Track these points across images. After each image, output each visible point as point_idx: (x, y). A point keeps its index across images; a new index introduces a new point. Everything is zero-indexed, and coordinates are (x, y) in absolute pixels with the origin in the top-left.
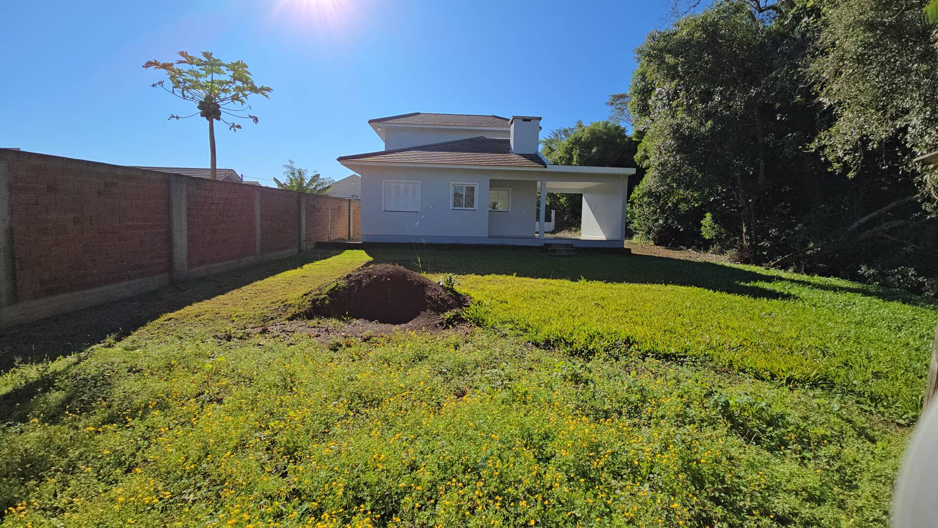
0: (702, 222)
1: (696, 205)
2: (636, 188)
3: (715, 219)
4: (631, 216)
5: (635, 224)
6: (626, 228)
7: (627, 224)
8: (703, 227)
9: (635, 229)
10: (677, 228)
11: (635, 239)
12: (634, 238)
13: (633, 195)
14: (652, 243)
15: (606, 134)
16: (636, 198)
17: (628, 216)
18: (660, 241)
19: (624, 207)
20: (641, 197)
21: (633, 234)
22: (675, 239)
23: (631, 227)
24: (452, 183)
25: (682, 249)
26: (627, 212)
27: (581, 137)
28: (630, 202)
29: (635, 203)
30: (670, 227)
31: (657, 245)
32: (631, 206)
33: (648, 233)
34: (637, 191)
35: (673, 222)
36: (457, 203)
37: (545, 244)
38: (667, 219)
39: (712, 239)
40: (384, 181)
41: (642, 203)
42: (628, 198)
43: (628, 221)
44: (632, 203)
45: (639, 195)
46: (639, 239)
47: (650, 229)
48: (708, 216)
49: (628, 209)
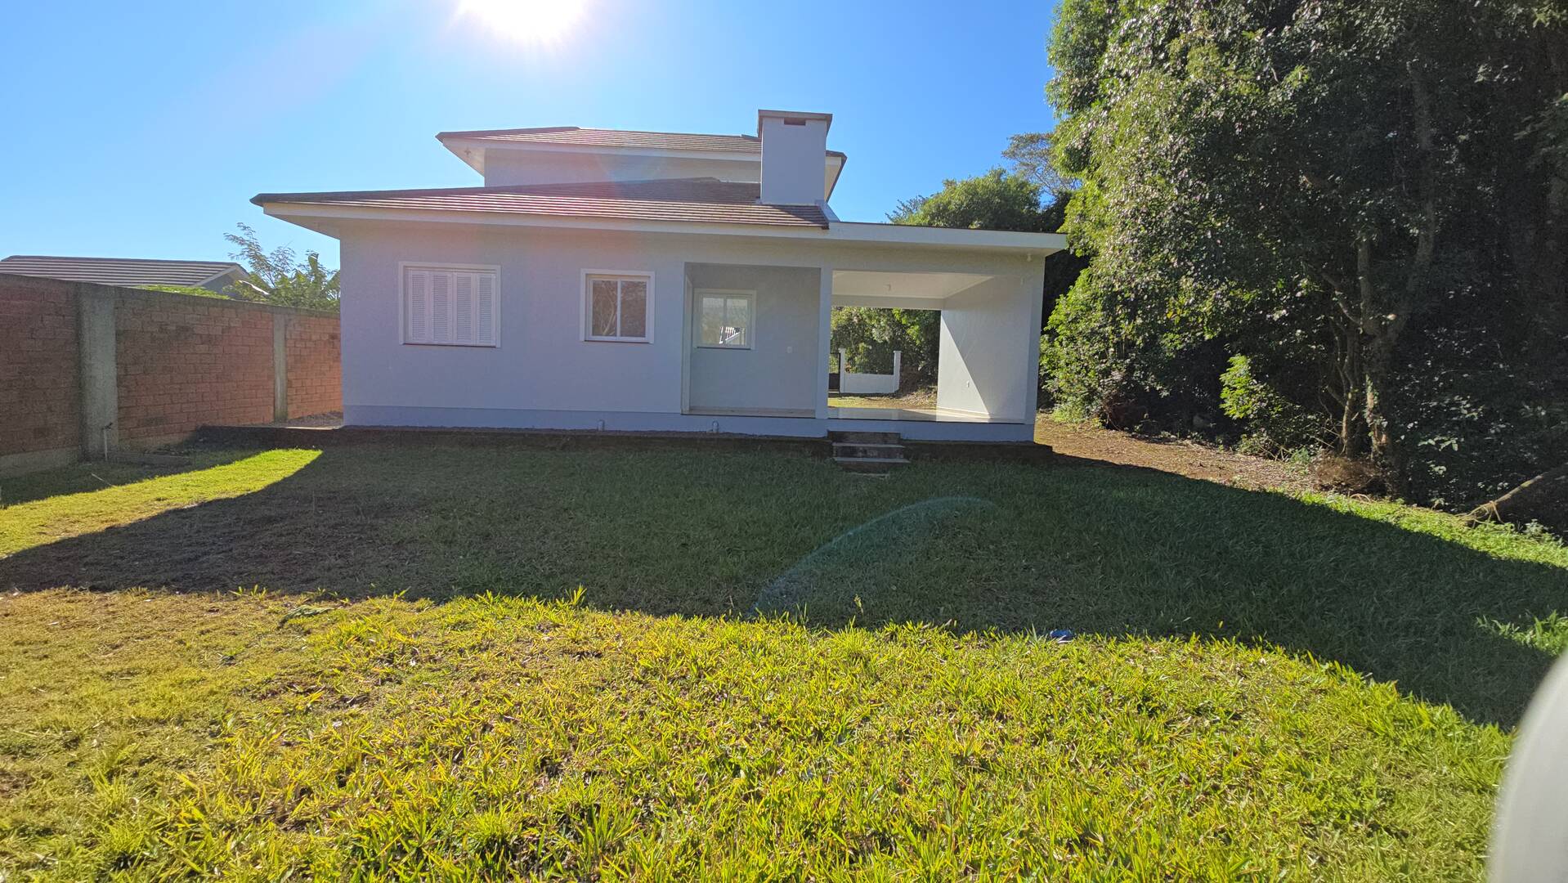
0: (1223, 377)
1: (1207, 337)
2: (1062, 300)
3: (1256, 373)
4: (1050, 362)
5: (1060, 380)
6: (1039, 388)
7: (1042, 380)
8: (1226, 389)
9: (1060, 391)
10: (1153, 389)
11: (1057, 414)
12: (1057, 410)
13: (1053, 317)
14: (1097, 422)
15: (1000, 194)
16: (1062, 323)
17: (1044, 362)
18: (1114, 420)
19: (1034, 345)
20: (1072, 322)
21: (1054, 401)
22: (1150, 416)
23: (1050, 386)
24: (584, 272)
25: (1166, 440)
26: (1042, 354)
27: (949, 203)
28: (1047, 332)
29: (1058, 335)
30: (1138, 388)
31: (1109, 427)
32: (1049, 341)
33: (1089, 399)
34: (1064, 308)
35: (1146, 377)
36: (599, 324)
37: (829, 432)
38: (1130, 369)
39: (1245, 420)
40: (401, 264)
41: (1075, 333)
42: (1045, 322)
43: (1042, 374)
44: (1053, 334)
45: (1067, 315)
46: (1068, 413)
47: (1093, 391)
48: (1240, 364)
49: (1044, 346)
